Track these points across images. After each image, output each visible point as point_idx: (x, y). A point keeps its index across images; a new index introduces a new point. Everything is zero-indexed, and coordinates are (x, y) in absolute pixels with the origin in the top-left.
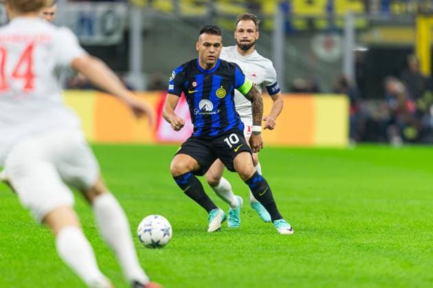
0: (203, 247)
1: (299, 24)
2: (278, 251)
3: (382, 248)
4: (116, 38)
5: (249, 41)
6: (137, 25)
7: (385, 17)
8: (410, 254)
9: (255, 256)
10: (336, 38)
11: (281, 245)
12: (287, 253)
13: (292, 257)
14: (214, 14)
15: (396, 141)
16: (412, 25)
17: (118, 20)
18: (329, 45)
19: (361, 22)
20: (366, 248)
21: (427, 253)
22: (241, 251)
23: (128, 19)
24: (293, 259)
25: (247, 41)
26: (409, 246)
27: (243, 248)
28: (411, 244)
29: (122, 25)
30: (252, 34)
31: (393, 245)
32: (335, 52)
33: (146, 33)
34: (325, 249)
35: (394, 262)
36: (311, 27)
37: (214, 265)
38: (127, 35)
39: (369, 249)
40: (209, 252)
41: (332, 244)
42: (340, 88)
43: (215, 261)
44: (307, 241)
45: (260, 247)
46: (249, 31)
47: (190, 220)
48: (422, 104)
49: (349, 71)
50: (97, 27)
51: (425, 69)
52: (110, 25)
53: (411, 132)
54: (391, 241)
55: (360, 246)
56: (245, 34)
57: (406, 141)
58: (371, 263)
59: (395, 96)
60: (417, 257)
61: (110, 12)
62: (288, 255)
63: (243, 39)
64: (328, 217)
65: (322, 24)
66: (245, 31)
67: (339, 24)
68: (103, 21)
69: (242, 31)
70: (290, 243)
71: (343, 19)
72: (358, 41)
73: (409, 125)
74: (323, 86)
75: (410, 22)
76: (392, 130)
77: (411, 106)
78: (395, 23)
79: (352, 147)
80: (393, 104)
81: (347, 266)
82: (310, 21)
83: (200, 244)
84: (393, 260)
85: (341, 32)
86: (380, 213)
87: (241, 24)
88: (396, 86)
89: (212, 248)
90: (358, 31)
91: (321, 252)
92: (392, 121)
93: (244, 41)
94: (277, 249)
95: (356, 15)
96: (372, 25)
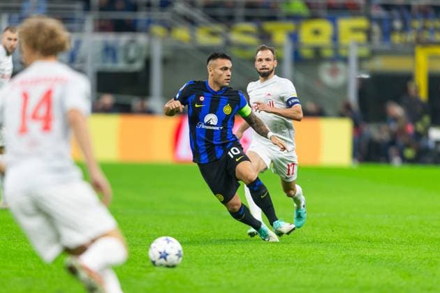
0: (219, 258)
1: (307, 53)
2: (288, 262)
3: (384, 260)
4: (138, 66)
5: (268, 69)
6: (157, 53)
7: (386, 47)
8: (409, 265)
9: (266, 267)
10: (341, 66)
11: (290, 256)
12: (296, 264)
13: (300, 268)
14: (228, 43)
15: (397, 161)
16: (412, 54)
17: (140, 49)
18: (334, 72)
19: (364, 51)
20: (368, 260)
21: (424, 264)
22: (253, 262)
23: (149, 48)
24: (301, 270)
25: (266, 69)
26: (408, 258)
27: (255, 259)
28: (409, 256)
29: (144, 53)
30: (270, 62)
31: (394, 256)
32: (340, 79)
33: (165, 61)
34: (331, 260)
35: (394, 272)
36: (318, 56)
37: (228, 274)
38: (148, 62)
39: (372, 260)
40: (224, 264)
41: (337, 255)
42: (344, 112)
43: (229, 271)
44: (314, 253)
45: (271, 259)
46: (268, 60)
47: (206, 233)
48: (420, 127)
49: (352, 97)
50: (120, 55)
51: (423, 95)
52: (132, 53)
53: (409, 153)
54: (392, 253)
55: (363, 257)
56: (264, 63)
57: (405, 160)
58: (373, 274)
59: (395, 119)
60: (416, 268)
61: (132, 42)
62: (297, 265)
63: (261, 67)
64: (333, 231)
65: (328, 53)
66: (264, 61)
67: (343, 52)
68: (126, 50)
69: (261, 60)
70: (298, 255)
71: (347, 48)
72: (360, 69)
73: (408, 146)
74: (329, 110)
75: (408, 51)
76: (393, 151)
77: (410, 129)
78: (394, 52)
79: (355, 166)
80: (394, 126)
81: (351, 276)
82: (317, 51)
83: (216, 255)
84: (393, 270)
85: (345, 60)
86: (381, 227)
87: (260, 54)
88: (397, 110)
89: (227, 259)
90: (361, 60)
91: (327, 263)
92: (393, 142)
93: (263, 69)
94: (286, 260)
95: (359, 45)
96: (374, 54)
